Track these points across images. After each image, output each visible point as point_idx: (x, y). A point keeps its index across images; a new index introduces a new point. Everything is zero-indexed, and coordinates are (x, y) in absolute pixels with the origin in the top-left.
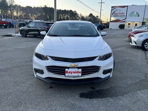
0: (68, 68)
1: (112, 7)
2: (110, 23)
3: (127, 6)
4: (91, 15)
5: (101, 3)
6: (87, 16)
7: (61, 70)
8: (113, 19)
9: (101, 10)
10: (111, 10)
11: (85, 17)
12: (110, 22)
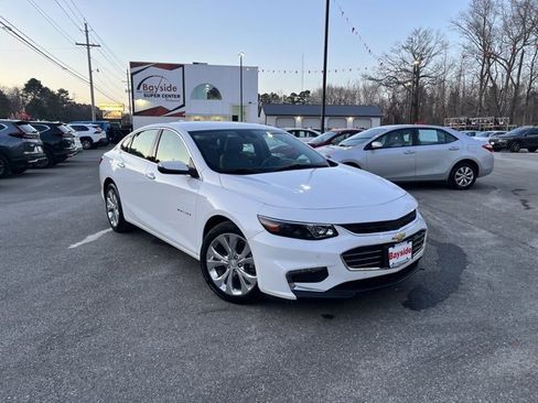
0: (392, 245)
1: (133, 65)
2: (135, 117)
3: (182, 66)
4: (33, 85)
5: (88, 45)
6: (16, 89)
7: (379, 255)
8: (142, 104)
9: (91, 72)
10: (132, 74)
11: (6, 93)
12: (135, 114)
